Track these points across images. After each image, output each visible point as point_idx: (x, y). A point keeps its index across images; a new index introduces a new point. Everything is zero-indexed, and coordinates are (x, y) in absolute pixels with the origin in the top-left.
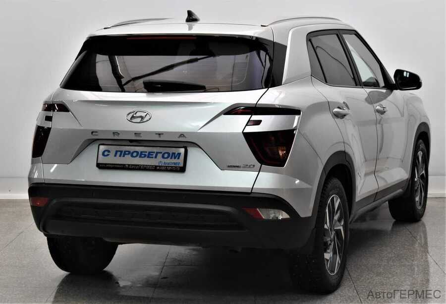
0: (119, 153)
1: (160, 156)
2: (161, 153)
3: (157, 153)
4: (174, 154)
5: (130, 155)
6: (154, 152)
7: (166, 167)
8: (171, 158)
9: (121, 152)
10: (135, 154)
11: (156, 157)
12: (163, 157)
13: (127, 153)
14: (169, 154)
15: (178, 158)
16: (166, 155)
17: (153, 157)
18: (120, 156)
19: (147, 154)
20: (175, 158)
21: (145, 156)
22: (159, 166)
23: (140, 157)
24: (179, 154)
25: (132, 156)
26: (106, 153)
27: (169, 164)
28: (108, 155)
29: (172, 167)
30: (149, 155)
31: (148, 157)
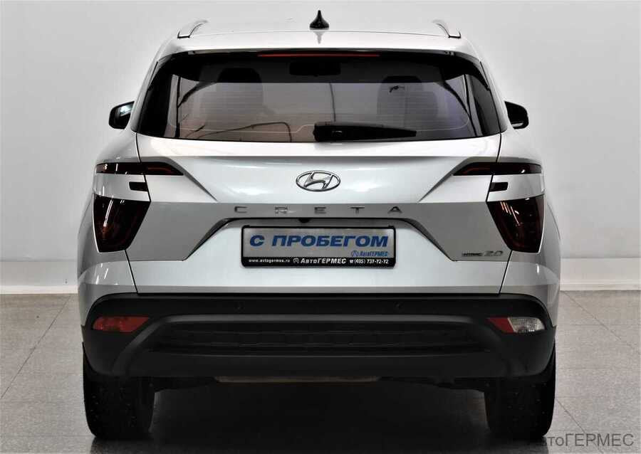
0: (280, 241)
1: (352, 242)
2: (354, 237)
3: (347, 238)
4: (376, 238)
5: (299, 243)
6: (342, 237)
7: (366, 259)
8: (372, 245)
9: (284, 237)
10: (308, 241)
11: (346, 244)
12: (358, 244)
13: (294, 239)
14: (367, 238)
15: (385, 245)
16: (363, 241)
17: (340, 245)
18: (283, 244)
19: (330, 239)
20: (379, 245)
21: (327, 243)
22: (353, 259)
23: (317, 245)
24: (385, 239)
25: (304, 244)
26: (257, 241)
27: (369, 254)
28: (260, 244)
29: (375, 259)
30: (335, 241)
31: (333, 244)
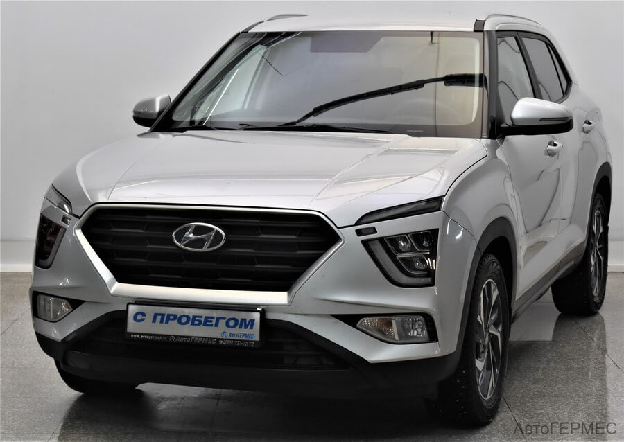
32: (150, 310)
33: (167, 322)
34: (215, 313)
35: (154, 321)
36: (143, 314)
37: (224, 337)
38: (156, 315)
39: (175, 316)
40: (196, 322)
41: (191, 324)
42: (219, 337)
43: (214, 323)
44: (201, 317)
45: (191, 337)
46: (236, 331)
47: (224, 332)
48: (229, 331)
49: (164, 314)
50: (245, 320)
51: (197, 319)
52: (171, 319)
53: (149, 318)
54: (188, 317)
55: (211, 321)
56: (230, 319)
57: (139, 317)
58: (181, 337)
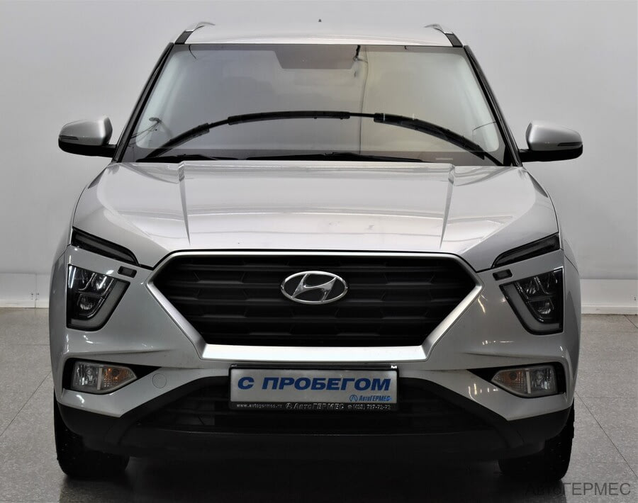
32: (259, 375)
33: (281, 388)
34: (341, 375)
35: (265, 386)
36: (251, 380)
37: (353, 401)
38: (266, 380)
39: (291, 380)
40: (318, 386)
41: (312, 389)
42: (347, 401)
43: (340, 385)
44: (324, 379)
45: (312, 403)
46: (369, 393)
47: (354, 396)
48: (359, 393)
49: (277, 379)
50: (379, 380)
51: (318, 381)
52: (287, 384)
53: (258, 383)
54: (307, 380)
55: (337, 384)
56: (359, 381)
57: (246, 383)
58: (300, 403)
